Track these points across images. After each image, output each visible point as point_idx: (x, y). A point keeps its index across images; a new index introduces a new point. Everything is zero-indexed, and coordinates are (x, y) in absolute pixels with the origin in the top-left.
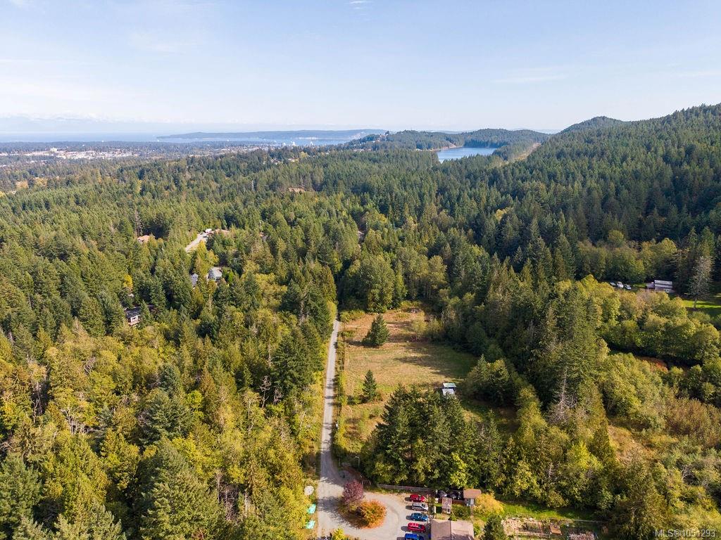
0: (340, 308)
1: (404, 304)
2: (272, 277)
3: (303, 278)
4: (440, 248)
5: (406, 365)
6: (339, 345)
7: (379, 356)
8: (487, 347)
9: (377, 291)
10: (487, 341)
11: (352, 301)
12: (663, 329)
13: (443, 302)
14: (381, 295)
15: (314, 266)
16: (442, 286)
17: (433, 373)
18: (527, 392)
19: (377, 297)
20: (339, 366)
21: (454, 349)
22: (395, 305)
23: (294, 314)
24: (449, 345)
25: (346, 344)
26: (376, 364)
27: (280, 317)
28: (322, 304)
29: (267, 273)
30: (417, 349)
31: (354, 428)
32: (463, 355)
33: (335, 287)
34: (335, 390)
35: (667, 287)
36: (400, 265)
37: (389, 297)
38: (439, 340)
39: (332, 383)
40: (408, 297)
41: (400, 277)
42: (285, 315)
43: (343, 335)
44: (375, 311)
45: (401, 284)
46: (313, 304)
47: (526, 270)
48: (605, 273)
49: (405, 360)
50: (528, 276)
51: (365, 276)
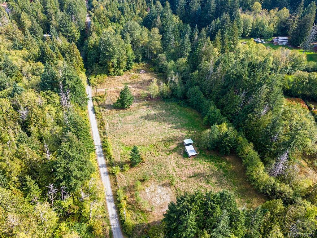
0: (88, 74)
1: (135, 66)
2: (25, 52)
3: (54, 54)
4: (152, 19)
5: (150, 123)
6: (96, 111)
7: (129, 118)
8: (208, 107)
9: (115, 60)
10: (207, 102)
11: (96, 67)
12: (307, 81)
13: (163, 65)
14: (119, 62)
15: (61, 41)
16: (159, 52)
17: (171, 128)
18: (249, 149)
19: (116, 65)
20: (102, 132)
21: (179, 104)
22: (128, 68)
23: (56, 92)
24: (175, 101)
25: (101, 109)
26: (130, 125)
27: (43, 96)
28: (77, 81)
29: (21, 49)
30: (154, 107)
31: (132, 196)
32: (186, 109)
33: (81, 58)
34: (105, 158)
35: (285, 41)
36: (128, 35)
37: (124, 64)
38: (167, 98)
39: (101, 150)
40: (136, 61)
41: (130, 46)
42: (47, 94)
43: (97, 100)
44: (114, 75)
45: (131, 51)
46: (71, 83)
47: (218, 38)
48: (250, 33)
49: (148, 118)
50: (219, 43)
51: (105, 49)
